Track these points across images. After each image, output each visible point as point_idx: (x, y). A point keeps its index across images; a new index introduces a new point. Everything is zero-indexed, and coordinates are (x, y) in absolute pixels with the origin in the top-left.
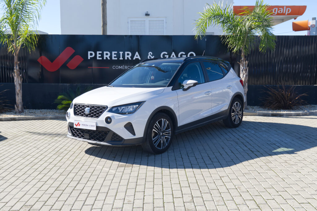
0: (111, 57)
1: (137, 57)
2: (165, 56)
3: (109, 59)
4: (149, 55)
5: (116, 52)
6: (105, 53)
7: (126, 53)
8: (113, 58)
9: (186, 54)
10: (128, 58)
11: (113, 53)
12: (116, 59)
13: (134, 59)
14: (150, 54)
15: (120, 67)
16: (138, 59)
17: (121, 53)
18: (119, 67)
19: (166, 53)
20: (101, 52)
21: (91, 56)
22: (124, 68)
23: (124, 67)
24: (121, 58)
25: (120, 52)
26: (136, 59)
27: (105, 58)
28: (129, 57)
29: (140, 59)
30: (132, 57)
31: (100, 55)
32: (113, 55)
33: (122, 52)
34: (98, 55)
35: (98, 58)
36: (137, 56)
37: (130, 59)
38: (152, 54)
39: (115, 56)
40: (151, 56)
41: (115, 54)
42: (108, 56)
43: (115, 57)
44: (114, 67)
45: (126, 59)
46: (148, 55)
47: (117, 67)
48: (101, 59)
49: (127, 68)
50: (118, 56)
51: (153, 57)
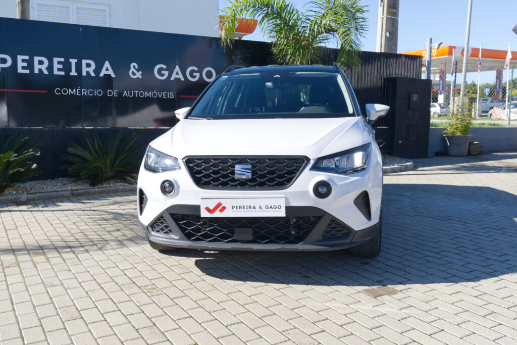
0: (50, 68)
1: (107, 73)
2: (163, 72)
3: (46, 72)
4: (132, 69)
5: (62, 60)
6: (37, 59)
7: (84, 62)
8: (56, 72)
9: (200, 71)
10: (88, 73)
11: (56, 60)
12: (63, 73)
13: (102, 75)
14: (134, 67)
15: (72, 90)
16: (110, 75)
17: (73, 61)
18: (70, 90)
19: (164, 67)
20: (27, 57)
21: (4, 66)
22: (81, 93)
23: (81, 91)
24: (74, 73)
25: (71, 60)
26: (105, 75)
27: (36, 71)
28: (91, 70)
29: (113, 75)
30: (98, 70)
31: (25, 64)
32: (56, 66)
33: (76, 60)
34: (20, 64)
35: (20, 70)
36: (107, 69)
37: (93, 74)
38: (137, 67)
39: (61, 66)
40: (136, 72)
41: (59, 63)
42: (44, 68)
43: (59, 70)
44: (58, 91)
45: (84, 74)
46: (130, 68)
47: (65, 91)
48: (27, 71)
49: (87, 93)
50: (67, 67)
51: (140, 72)
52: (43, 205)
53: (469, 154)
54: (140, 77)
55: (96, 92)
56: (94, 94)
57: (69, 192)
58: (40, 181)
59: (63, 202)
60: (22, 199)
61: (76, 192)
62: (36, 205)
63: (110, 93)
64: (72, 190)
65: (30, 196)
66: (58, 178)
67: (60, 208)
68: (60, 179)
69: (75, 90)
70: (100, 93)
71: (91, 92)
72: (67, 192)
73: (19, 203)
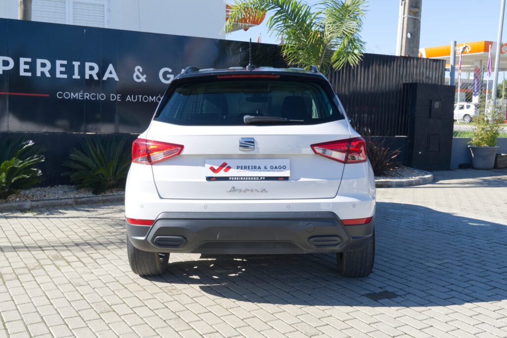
0: (53, 71)
1: (111, 76)
2: (168, 76)
3: (48, 75)
4: (137, 73)
5: (65, 62)
6: (39, 61)
7: (88, 65)
8: (58, 75)
10: (91, 76)
11: (58, 62)
12: (65, 76)
13: (105, 78)
14: (139, 70)
15: (75, 94)
16: (113, 79)
17: (76, 64)
18: (72, 94)
19: (170, 70)
20: (29, 60)
21: (6, 68)
22: (83, 97)
23: (83, 95)
24: (76, 76)
25: (74, 63)
26: (108, 78)
27: (39, 74)
28: (94, 73)
29: (117, 79)
30: (101, 74)
31: (27, 67)
32: (59, 69)
33: (79, 63)
34: (22, 67)
35: (22, 73)
36: (111, 73)
37: (96, 78)
38: (141, 70)
39: (63, 69)
40: (140, 75)
41: (62, 65)
42: (46, 70)
43: (62, 73)
44: (60, 95)
45: (87, 77)
46: (134, 72)
47: (67, 95)
48: (29, 74)
49: (89, 97)
50: (69, 70)
51: (145, 76)
52: (48, 213)
53: (496, 167)
54: (145, 81)
55: (99, 97)
56: (97, 99)
57: (73, 200)
58: (39, 188)
59: (67, 210)
60: (25, 207)
61: (79, 200)
62: (41, 212)
63: (113, 97)
64: (75, 198)
65: (34, 203)
66: (58, 185)
67: (66, 216)
68: (60, 186)
69: (77, 94)
70: (102, 97)
71: (93, 96)
72: (70, 200)
73: (23, 210)
